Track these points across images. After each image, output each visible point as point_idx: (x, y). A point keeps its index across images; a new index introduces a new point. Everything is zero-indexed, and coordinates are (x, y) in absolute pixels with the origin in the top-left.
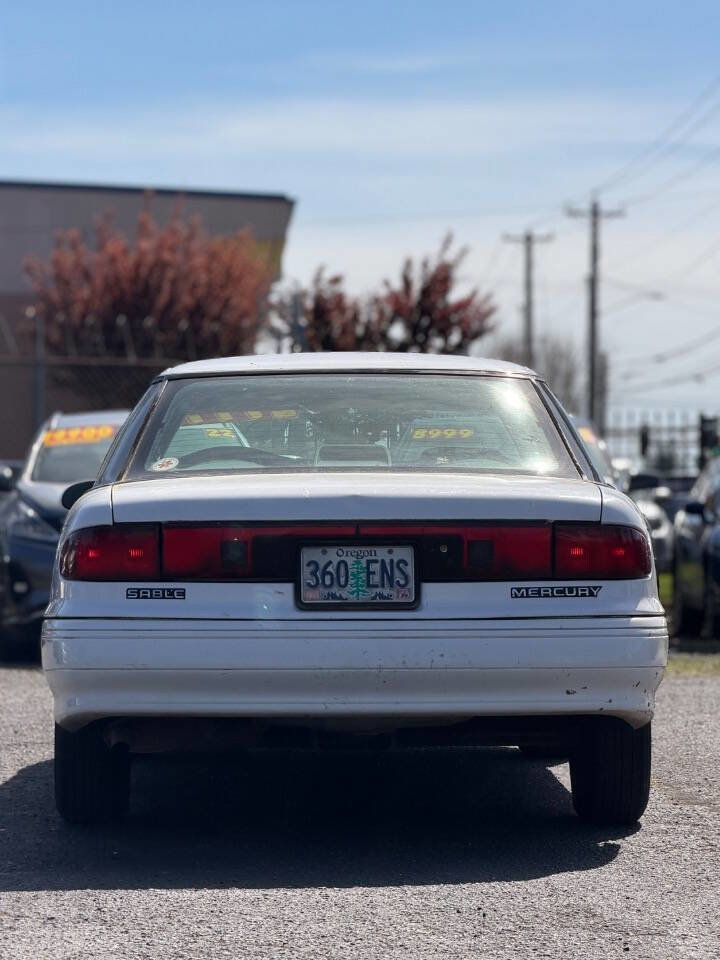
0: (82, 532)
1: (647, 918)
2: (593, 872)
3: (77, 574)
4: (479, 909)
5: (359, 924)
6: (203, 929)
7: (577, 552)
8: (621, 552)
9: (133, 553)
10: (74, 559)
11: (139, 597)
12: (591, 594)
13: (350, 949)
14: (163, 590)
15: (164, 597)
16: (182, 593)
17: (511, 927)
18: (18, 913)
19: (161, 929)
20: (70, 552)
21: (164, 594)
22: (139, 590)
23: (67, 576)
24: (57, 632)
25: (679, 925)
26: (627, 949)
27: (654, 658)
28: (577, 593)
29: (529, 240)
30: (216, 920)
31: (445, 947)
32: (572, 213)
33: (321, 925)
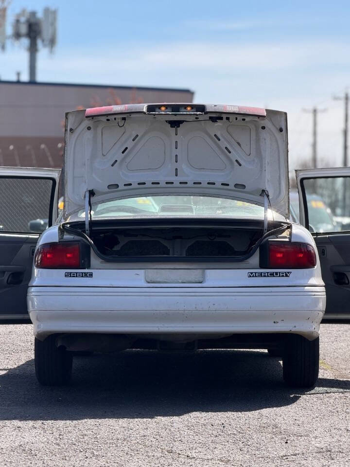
0: (45, 245)
1: (302, 429)
2: (283, 408)
3: (42, 266)
4: (223, 424)
5: (163, 430)
6: (89, 432)
7: (279, 255)
8: (301, 255)
9: (68, 255)
10: (41, 258)
11: (71, 276)
12: (287, 276)
13: (155, 441)
14: (82, 273)
15: (82, 277)
16: (91, 275)
17: (235, 433)
18: (4, 425)
19: (69, 432)
20: (39, 255)
21: (82, 275)
22: (71, 273)
23: (38, 267)
24: (33, 293)
25: (316, 432)
26: (287, 443)
27: (317, 307)
28: (280, 275)
29: (315, 111)
30: (96, 428)
31: (201, 441)
32: (336, 98)
33: (145, 431)
